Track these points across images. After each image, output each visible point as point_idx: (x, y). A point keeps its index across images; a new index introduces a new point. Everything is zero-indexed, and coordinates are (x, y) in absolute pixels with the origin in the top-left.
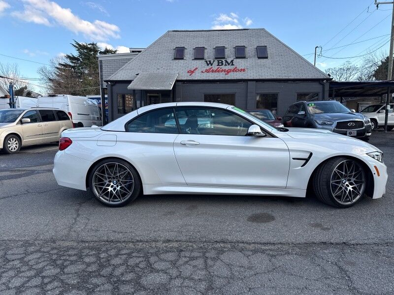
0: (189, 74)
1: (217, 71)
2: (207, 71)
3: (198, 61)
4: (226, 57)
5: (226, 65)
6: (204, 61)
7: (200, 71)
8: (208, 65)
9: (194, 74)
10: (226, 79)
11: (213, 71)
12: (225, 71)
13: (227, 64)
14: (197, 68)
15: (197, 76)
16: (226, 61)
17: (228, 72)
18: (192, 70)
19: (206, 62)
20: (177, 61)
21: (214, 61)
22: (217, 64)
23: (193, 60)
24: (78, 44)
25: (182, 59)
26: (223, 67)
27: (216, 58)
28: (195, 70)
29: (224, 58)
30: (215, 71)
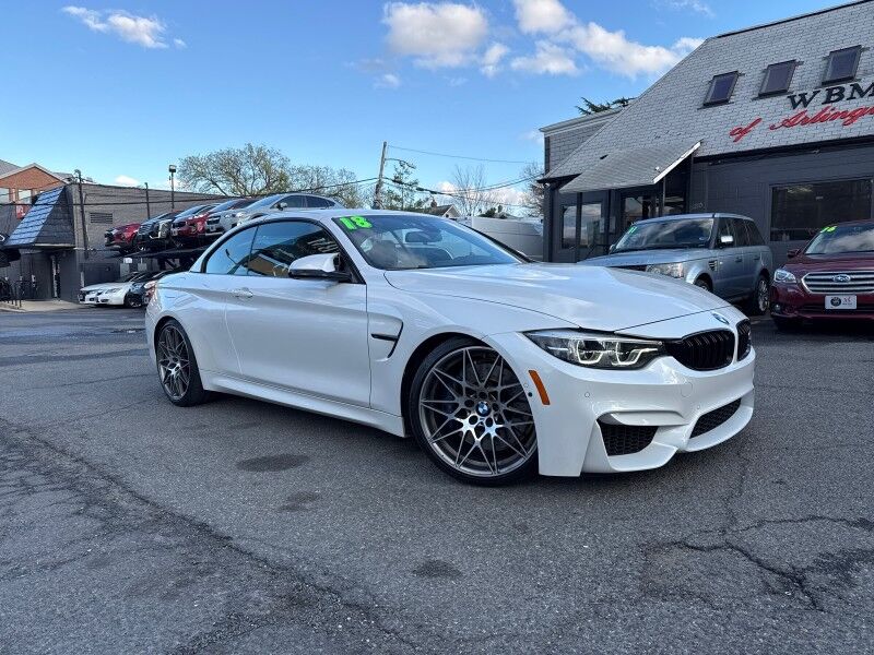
0: (734, 138)
1: (820, 118)
2: (788, 123)
3: (768, 100)
4: (859, 74)
5: (852, 98)
6: (785, 97)
7: (768, 124)
8: (795, 105)
9: (744, 138)
10: (843, 136)
11: (805, 121)
12: (843, 115)
13: (856, 94)
14: (759, 120)
15: (755, 141)
16: (856, 88)
17: (853, 116)
18: (744, 127)
19: (792, 98)
20: (710, 110)
21: (815, 93)
22: (824, 100)
23: (754, 99)
24: (592, 107)
25: (726, 102)
26: (841, 106)
27: (824, 84)
28: (752, 125)
29: (851, 79)
30: (814, 121)
